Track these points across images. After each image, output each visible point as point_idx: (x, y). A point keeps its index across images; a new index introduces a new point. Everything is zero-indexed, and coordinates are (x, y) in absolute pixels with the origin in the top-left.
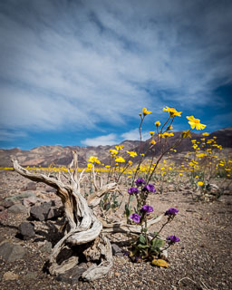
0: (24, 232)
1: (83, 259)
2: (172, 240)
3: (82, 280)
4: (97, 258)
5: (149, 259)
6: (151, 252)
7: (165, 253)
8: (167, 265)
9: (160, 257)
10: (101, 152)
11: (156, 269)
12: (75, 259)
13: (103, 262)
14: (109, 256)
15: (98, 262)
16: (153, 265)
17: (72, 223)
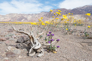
0: (18, 47)
1: (37, 52)
2: (58, 47)
3: (38, 57)
4: (40, 52)
5: (52, 52)
6: (53, 50)
7: (56, 50)
8: (57, 53)
9: (55, 51)
10: (33, 16)
11: (54, 54)
12: (35, 53)
13: (42, 53)
14: (43, 51)
15: (40, 53)
16: (53, 53)
17: (33, 44)
